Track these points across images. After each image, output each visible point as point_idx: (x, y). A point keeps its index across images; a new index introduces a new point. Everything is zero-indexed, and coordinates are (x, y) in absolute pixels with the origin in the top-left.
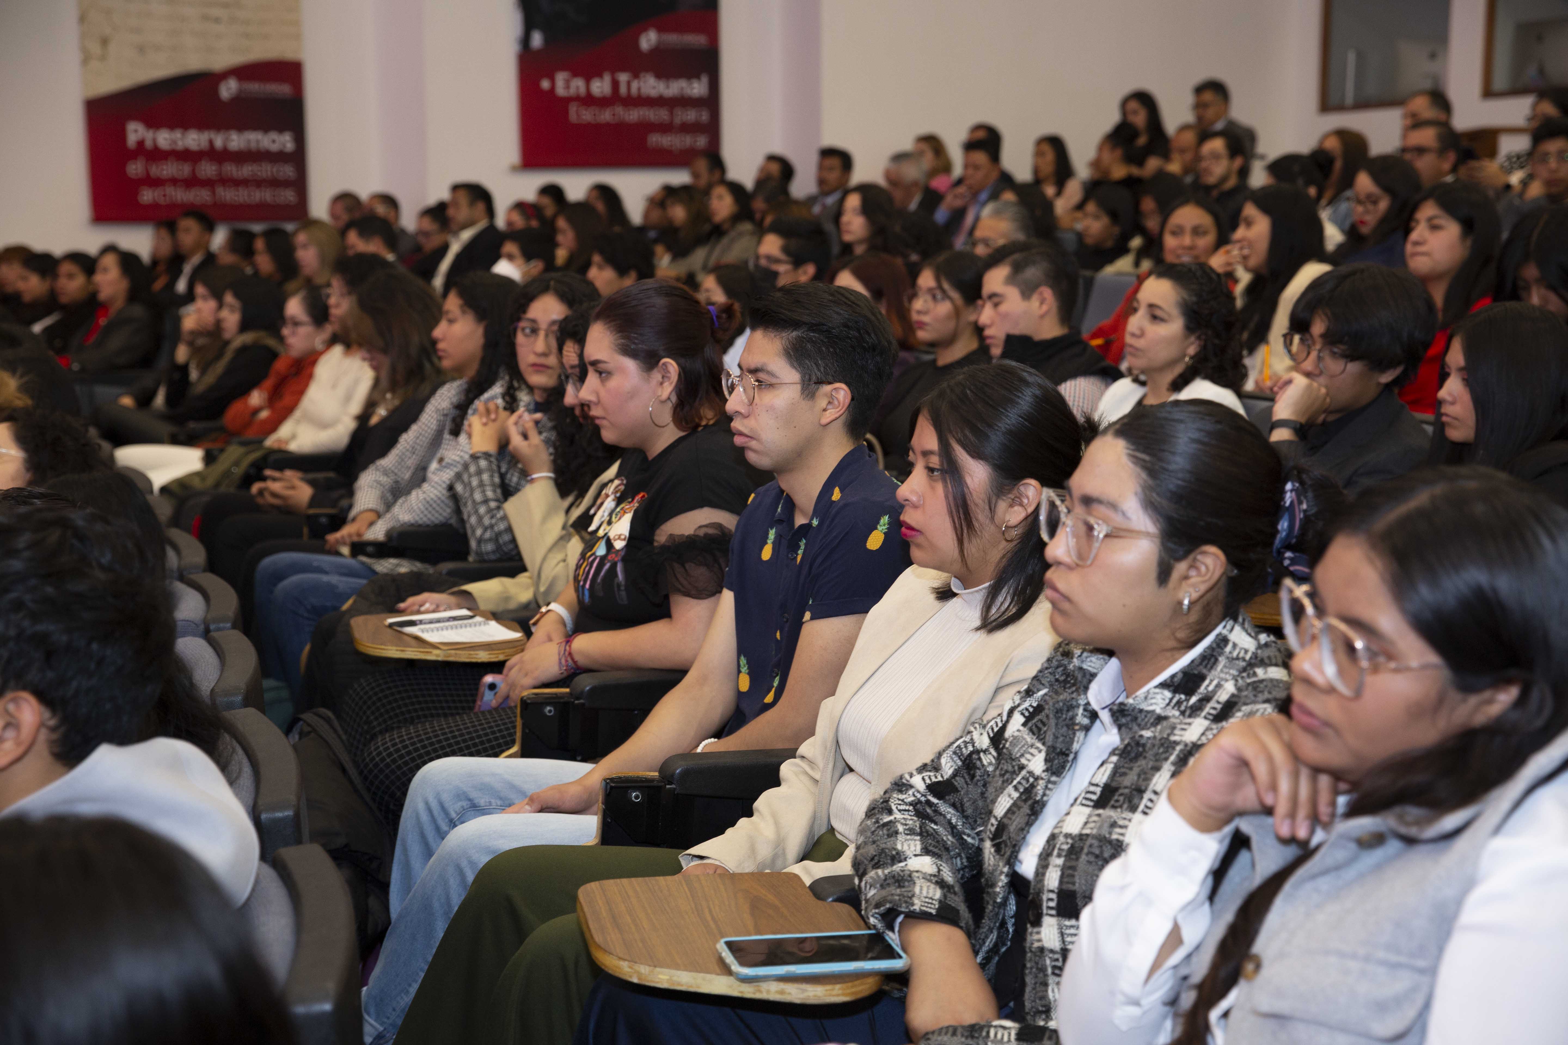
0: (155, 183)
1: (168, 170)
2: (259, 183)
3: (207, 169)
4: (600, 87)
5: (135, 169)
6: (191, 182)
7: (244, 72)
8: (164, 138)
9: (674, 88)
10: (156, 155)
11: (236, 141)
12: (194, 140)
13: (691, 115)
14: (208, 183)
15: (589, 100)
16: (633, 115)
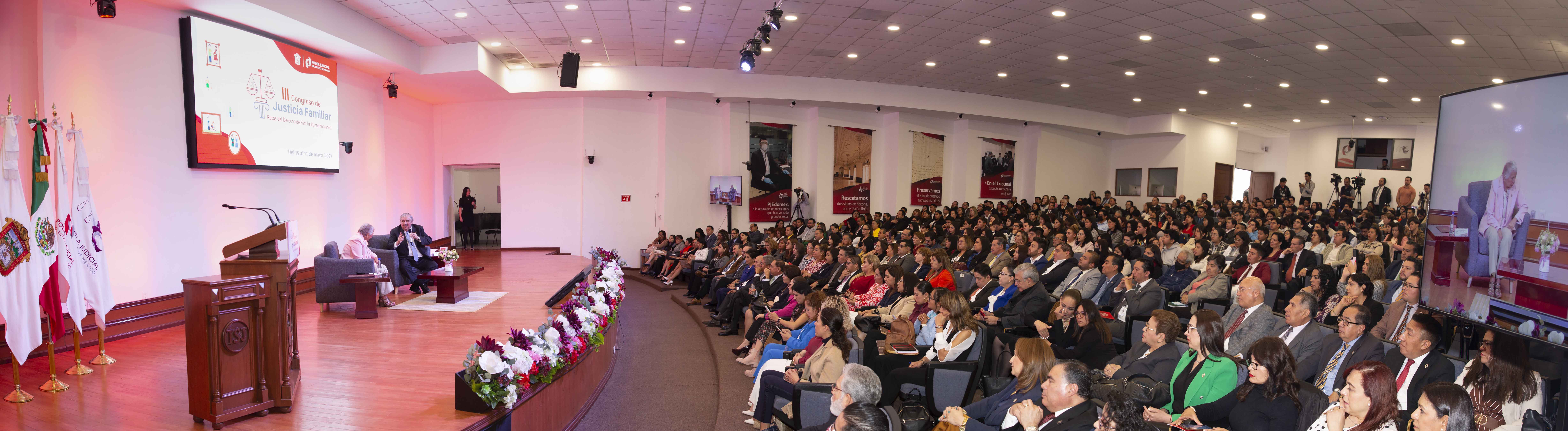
0: (920, 198)
1: (922, 196)
2: (934, 199)
3: (928, 196)
4: (994, 184)
5: (918, 196)
6: (925, 198)
7: (934, 179)
8: (922, 190)
9: (1006, 184)
10: (920, 193)
11: (932, 191)
12: (926, 191)
13: (1008, 189)
14: (927, 198)
15: (992, 186)
16: (999, 189)
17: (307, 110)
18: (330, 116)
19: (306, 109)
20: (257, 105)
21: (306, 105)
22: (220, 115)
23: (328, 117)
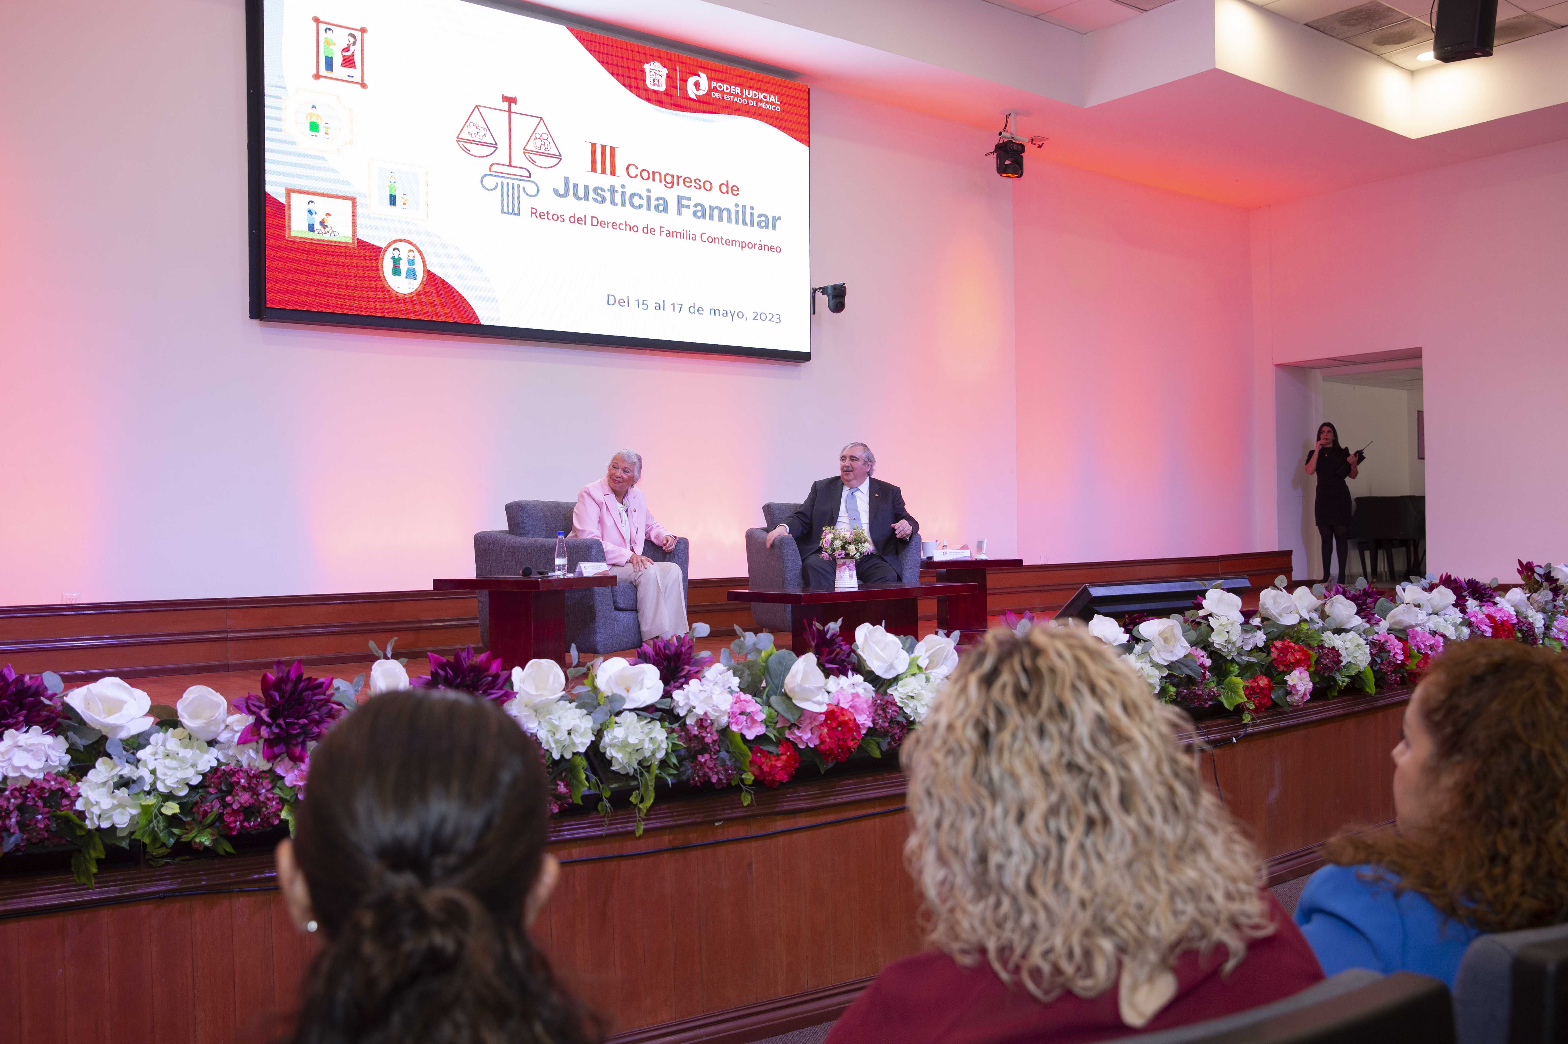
17: (684, 202)
18: (776, 219)
19: (680, 198)
20: (490, 182)
21: (680, 190)
22: (354, 200)
23: (768, 222)
